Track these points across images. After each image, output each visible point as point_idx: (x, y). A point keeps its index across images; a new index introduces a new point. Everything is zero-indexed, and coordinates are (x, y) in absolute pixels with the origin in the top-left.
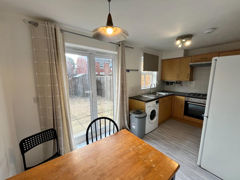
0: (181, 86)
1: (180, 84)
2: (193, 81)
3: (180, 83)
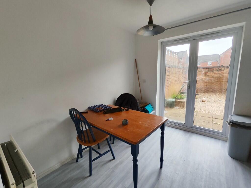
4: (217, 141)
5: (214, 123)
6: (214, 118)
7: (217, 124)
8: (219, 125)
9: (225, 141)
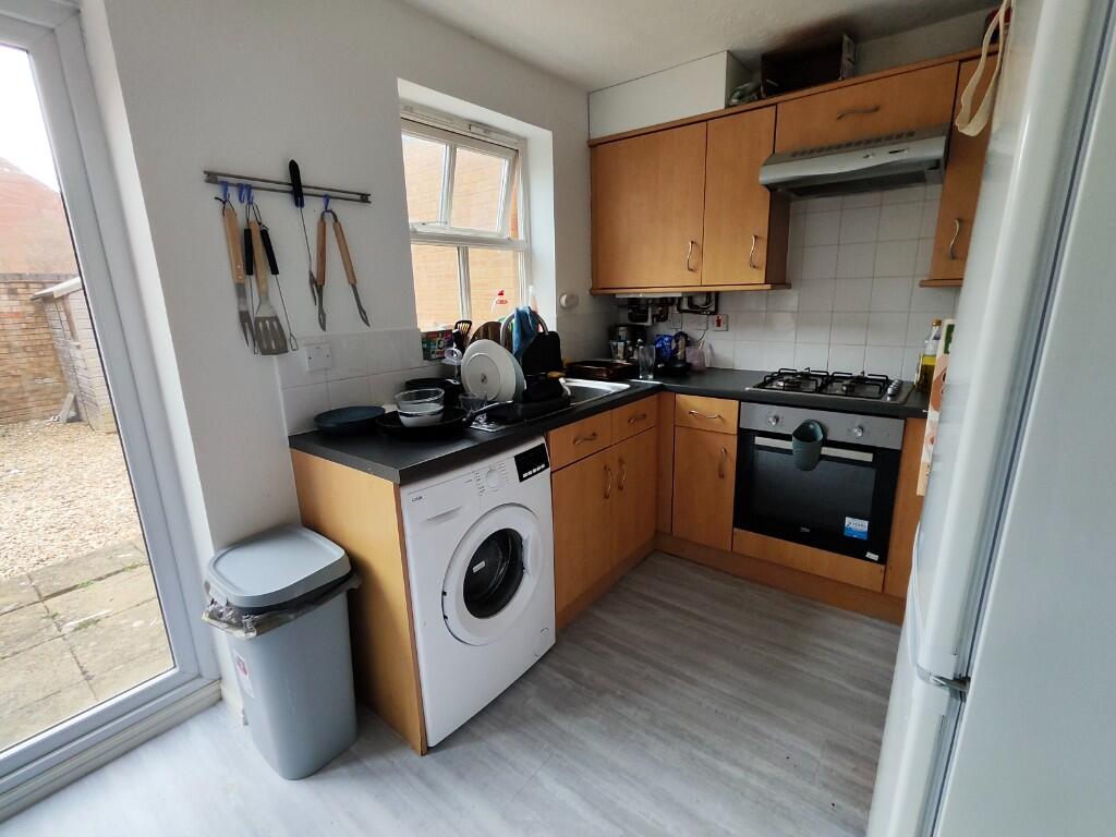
0: (719, 325)
1: (713, 313)
2: (789, 286)
3: (713, 309)
4: (176, 739)
5: (67, 628)
6: (47, 598)
7: (95, 622)
8: (108, 622)
9: (214, 705)
